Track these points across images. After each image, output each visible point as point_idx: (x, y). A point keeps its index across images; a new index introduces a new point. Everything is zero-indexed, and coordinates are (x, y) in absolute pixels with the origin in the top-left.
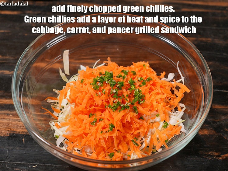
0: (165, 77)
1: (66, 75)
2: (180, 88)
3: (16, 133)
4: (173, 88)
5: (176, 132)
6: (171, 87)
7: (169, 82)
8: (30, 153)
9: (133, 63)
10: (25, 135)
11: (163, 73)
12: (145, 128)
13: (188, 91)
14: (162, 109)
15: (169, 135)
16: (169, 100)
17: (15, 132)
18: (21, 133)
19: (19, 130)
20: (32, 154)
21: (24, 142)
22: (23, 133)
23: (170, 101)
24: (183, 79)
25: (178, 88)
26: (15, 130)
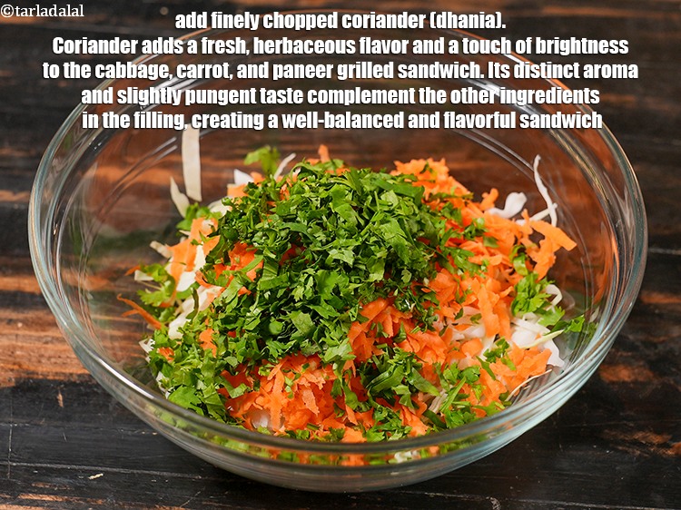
0: (496, 207)
1: (191, 201)
2: (543, 237)
4: (522, 237)
6: (516, 237)
7: (511, 219)
8: (83, 437)
9: (397, 163)
10: (65, 383)
11: (489, 193)
13: (570, 245)
16: (511, 274)
18: (51, 377)
19: (45, 369)
20: (88, 440)
21: (61, 404)
22: (57, 378)
23: (514, 276)
24: (551, 209)
25: (536, 237)
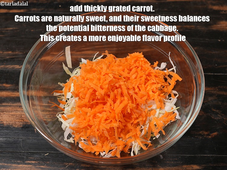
0: (158, 66)
1: (69, 68)
2: (172, 77)
3: (28, 124)
4: (166, 76)
5: (172, 118)
6: (164, 76)
7: (162, 70)
8: (42, 142)
9: (129, 54)
11: (156, 62)
12: (143, 117)
13: (180, 79)
14: (158, 98)
15: (165, 121)
16: (163, 87)
17: (27, 122)
20: (44, 143)
23: (164, 88)
24: (174, 68)
25: (170, 76)
26: (27, 121)
